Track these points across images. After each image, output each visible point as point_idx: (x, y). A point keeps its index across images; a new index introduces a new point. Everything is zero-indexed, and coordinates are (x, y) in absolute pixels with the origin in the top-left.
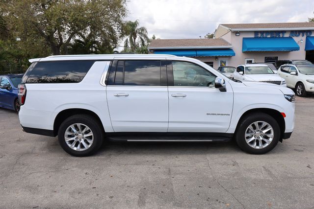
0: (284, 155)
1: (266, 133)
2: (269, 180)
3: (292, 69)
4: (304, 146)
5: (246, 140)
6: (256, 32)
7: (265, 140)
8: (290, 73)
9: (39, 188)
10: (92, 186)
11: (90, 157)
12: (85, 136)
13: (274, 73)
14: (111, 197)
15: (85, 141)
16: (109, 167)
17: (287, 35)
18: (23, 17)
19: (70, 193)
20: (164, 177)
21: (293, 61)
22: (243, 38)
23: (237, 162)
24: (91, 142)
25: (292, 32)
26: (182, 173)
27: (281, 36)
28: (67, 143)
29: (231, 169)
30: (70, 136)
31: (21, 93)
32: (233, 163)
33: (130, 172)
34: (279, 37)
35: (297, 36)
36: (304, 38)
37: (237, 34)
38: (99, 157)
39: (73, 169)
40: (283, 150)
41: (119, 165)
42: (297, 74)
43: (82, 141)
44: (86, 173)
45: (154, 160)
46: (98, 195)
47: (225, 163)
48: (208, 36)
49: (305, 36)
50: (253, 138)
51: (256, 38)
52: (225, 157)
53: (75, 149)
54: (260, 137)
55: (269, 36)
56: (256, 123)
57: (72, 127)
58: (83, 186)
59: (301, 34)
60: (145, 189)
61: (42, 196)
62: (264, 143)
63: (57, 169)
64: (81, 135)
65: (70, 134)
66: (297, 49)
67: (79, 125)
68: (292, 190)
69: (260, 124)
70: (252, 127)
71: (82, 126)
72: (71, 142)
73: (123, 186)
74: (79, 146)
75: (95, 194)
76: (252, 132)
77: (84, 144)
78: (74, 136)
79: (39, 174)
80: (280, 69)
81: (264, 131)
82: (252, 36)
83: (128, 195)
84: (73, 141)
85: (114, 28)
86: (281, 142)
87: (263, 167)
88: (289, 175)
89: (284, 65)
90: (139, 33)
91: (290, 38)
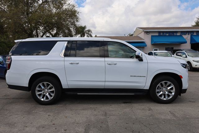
0: (182, 104)
1: (170, 89)
2: (174, 119)
3: (183, 54)
4: (195, 99)
5: (157, 94)
6: (159, 32)
7: (170, 94)
8: (182, 56)
9: (16, 125)
10: (52, 123)
11: (52, 106)
12: (49, 91)
13: (172, 56)
14: (65, 130)
15: (49, 94)
16: (65, 112)
17: (178, 34)
18: (14, 20)
19: (36, 127)
20: (102, 118)
21: (183, 50)
22: (152, 36)
23: (151, 108)
24: (53, 95)
25: (182, 32)
26: (114, 115)
27: (175, 35)
28: (37, 96)
29: (148, 113)
30: (39, 91)
31: (8, 62)
32: (148, 109)
33: (79, 114)
34: (174, 35)
35: (185, 35)
36: (189, 36)
37: (148, 33)
38: (58, 106)
39: (40, 113)
40: (182, 101)
41: (71, 110)
42: (186, 57)
43: (47, 94)
44: (49, 115)
45: (95, 107)
46: (56, 129)
47: (143, 109)
48: (130, 35)
49: (190, 35)
50: (162, 93)
51: (159, 36)
52: (143, 105)
53: (42, 100)
54: (166, 92)
55: (168, 35)
56: (163, 82)
57: (41, 84)
58: (46, 123)
59: (187, 33)
60: (89, 125)
61: (17, 130)
62: (169, 96)
63: (29, 113)
64: (47, 90)
65: (39, 89)
66: (186, 42)
67: (45, 83)
68: (190, 125)
69: (166, 83)
70: (160, 85)
71: (47, 84)
72: (40, 95)
73: (74, 123)
74: (45, 97)
75: (54, 128)
76: (161, 89)
77: (48, 96)
78: (42, 91)
79: (16, 116)
80: (175, 54)
81: (169, 88)
82: (157, 34)
83: (77, 129)
84: (41, 94)
85: (71, 29)
86: (180, 95)
87: (169, 111)
88: (188, 117)
89: (178, 52)
90: (87, 33)
91: (181, 36)
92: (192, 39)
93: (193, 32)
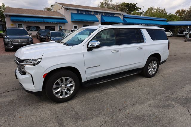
6: (78, 10)
17: (92, 13)
22: (72, 13)
25: (95, 12)
34: (89, 14)
35: (97, 14)
37: (67, 10)
49: (100, 15)
51: (78, 13)
55: (84, 13)
59: (99, 13)
66: (98, 21)
82: (76, 12)
91: (94, 15)
92: (102, 19)
93: (102, 13)
